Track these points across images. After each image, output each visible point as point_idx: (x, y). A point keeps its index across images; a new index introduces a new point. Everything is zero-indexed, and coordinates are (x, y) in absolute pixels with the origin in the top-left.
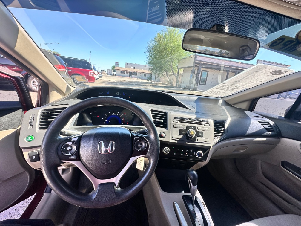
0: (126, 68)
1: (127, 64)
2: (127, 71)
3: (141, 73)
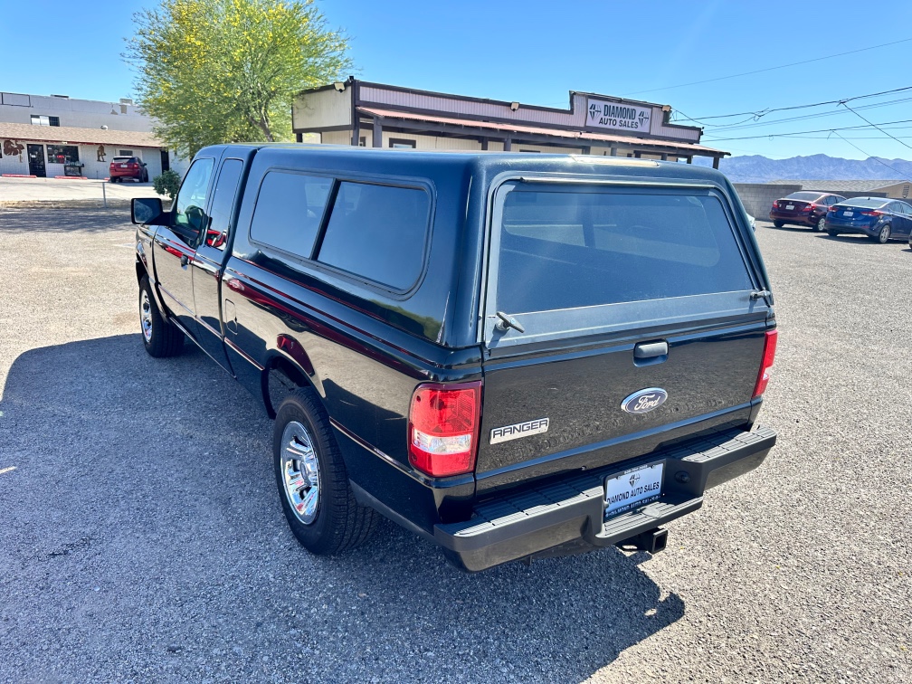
0: (1, 126)
3: (102, 147)
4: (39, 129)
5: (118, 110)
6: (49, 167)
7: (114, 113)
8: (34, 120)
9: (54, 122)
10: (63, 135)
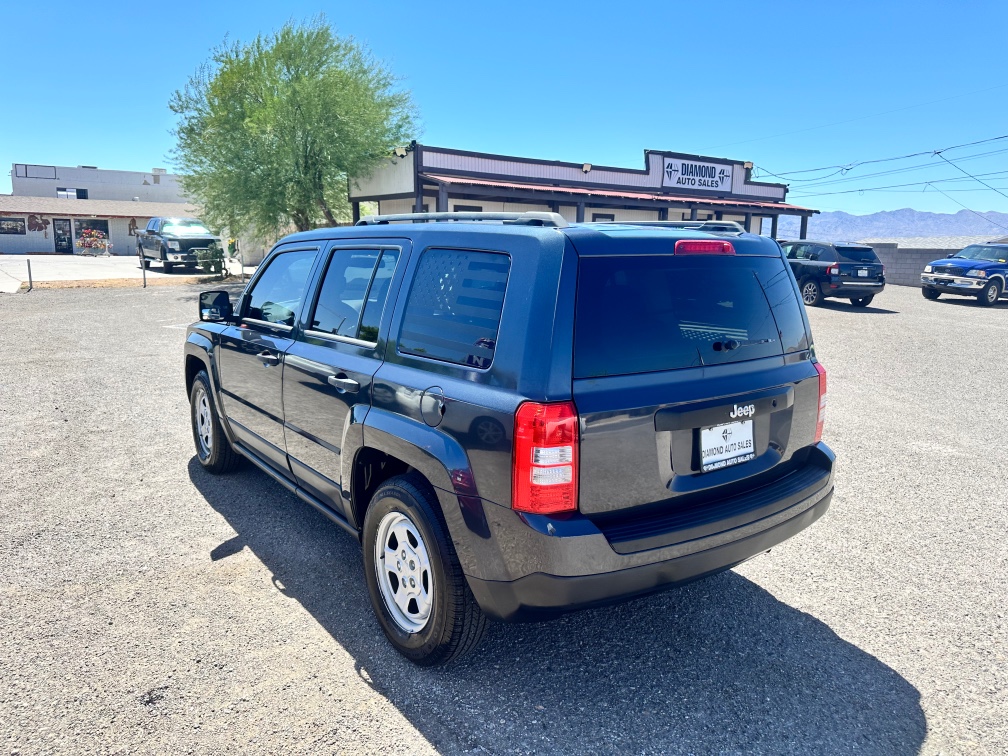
0: (25, 200)
1: (21, 173)
2: (32, 216)
3: (133, 220)
4: (68, 205)
5: (151, 180)
7: (146, 183)
8: (59, 193)
9: (82, 194)
10: (92, 208)
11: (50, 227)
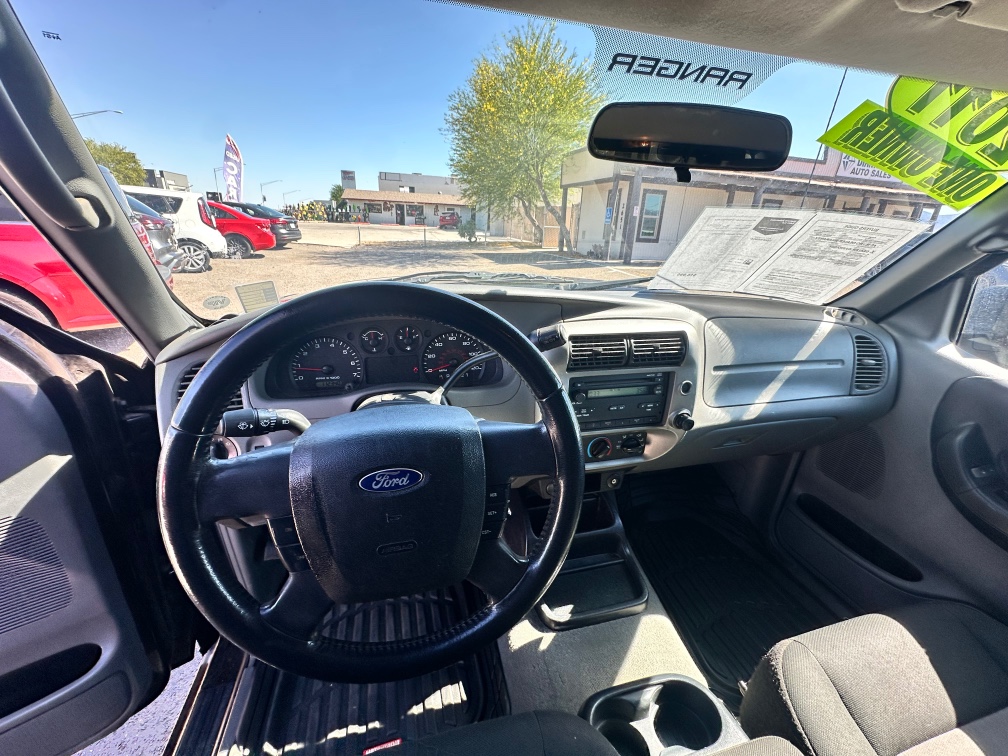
0: (383, 193)
1: (384, 177)
3: (437, 206)
4: (403, 195)
5: (449, 182)
6: (407, 219)
7: (446, 183)
8: (401, 189)
9: (412, 190)
10: (416, 198)
11: (394, 209)
